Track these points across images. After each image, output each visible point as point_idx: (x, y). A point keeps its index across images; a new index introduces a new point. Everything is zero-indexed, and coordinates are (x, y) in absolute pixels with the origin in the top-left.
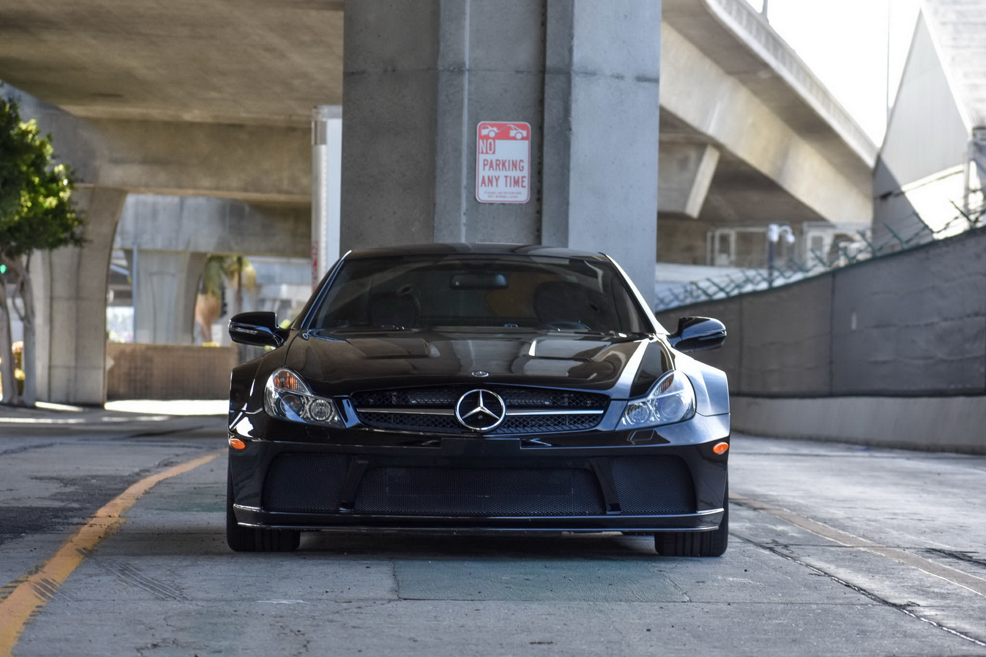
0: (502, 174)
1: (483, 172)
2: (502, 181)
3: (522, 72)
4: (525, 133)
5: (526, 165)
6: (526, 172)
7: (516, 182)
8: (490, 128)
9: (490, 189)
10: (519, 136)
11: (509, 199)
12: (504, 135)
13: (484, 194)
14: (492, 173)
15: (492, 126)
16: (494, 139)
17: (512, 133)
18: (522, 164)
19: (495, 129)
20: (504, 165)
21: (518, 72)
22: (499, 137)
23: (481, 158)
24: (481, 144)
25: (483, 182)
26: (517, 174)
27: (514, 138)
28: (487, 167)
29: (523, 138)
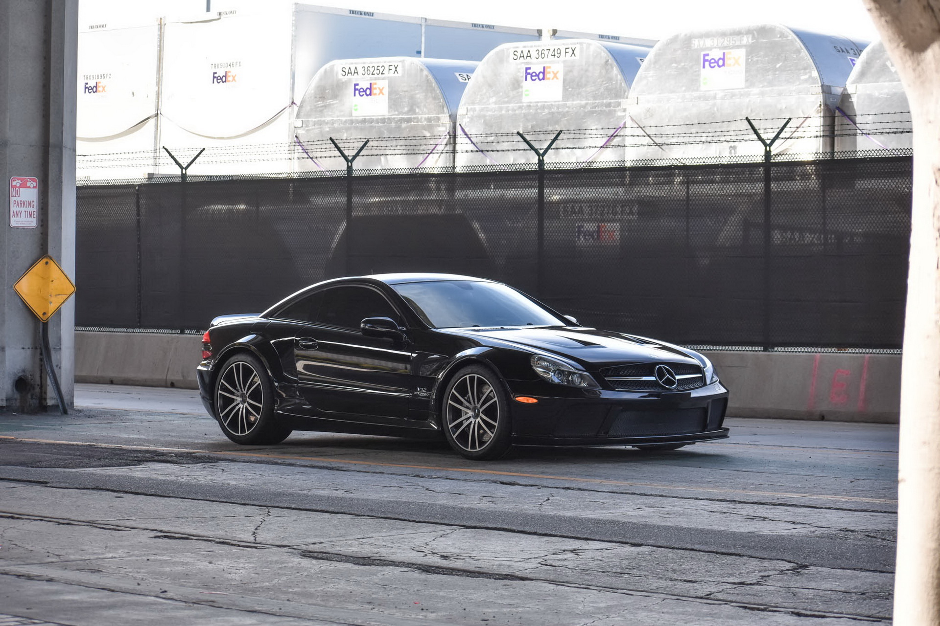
0: (23, 209)
1: (14, 209)
2: (23, 213)
3: (33, 146)
4: (35, 184)
5: (35, 204)
6: (35, 209)
7: (30, 215)
8: (17, 181)
9: (17, 219)
10: (32, 186)
11: (26, 225)
12: (24, 185)
13: (14, 222)
14: (18, 209)
15: (18, 179)
16: (19, 187)
17: (28, 184)
18: (33, 203)
19: (20, 181)
20: (24, 204)
21: (31, 146)
22: (21, 186)
23: (13, 199)
24: (13, 191)
25: (14, 215)
26: (30, 209)
27: (29, 187)
28: (16, 205)
29: (34, 187)
